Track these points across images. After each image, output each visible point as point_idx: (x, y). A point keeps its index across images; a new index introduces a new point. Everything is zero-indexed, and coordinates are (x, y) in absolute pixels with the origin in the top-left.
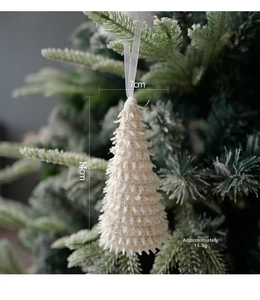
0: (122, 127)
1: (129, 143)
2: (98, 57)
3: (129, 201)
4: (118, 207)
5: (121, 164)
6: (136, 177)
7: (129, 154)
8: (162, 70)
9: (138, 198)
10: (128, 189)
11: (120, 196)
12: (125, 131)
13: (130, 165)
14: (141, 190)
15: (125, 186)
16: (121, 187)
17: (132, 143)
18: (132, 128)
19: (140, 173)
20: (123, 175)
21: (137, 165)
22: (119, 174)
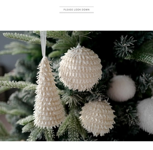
0: (41, 71)
1: (44, 78)
2: (32, 37)
3: (45, 105)
4: (40, 108)
5: (41, 88)
6: (48, 94)
7: (45, 83)
8: (61, 43)
9: (49, 104)
10: (45, 100)
11: (41, 103)
12: (42, 73)
13: (45, 89)
14: (51, 100)
15: (43, 98)
16: (42, 99)
17: (46, 78)
18: (45, 72)
19: (50, 92)
20: (42, 93)
21: (49, 88)
22: (40, 93)
